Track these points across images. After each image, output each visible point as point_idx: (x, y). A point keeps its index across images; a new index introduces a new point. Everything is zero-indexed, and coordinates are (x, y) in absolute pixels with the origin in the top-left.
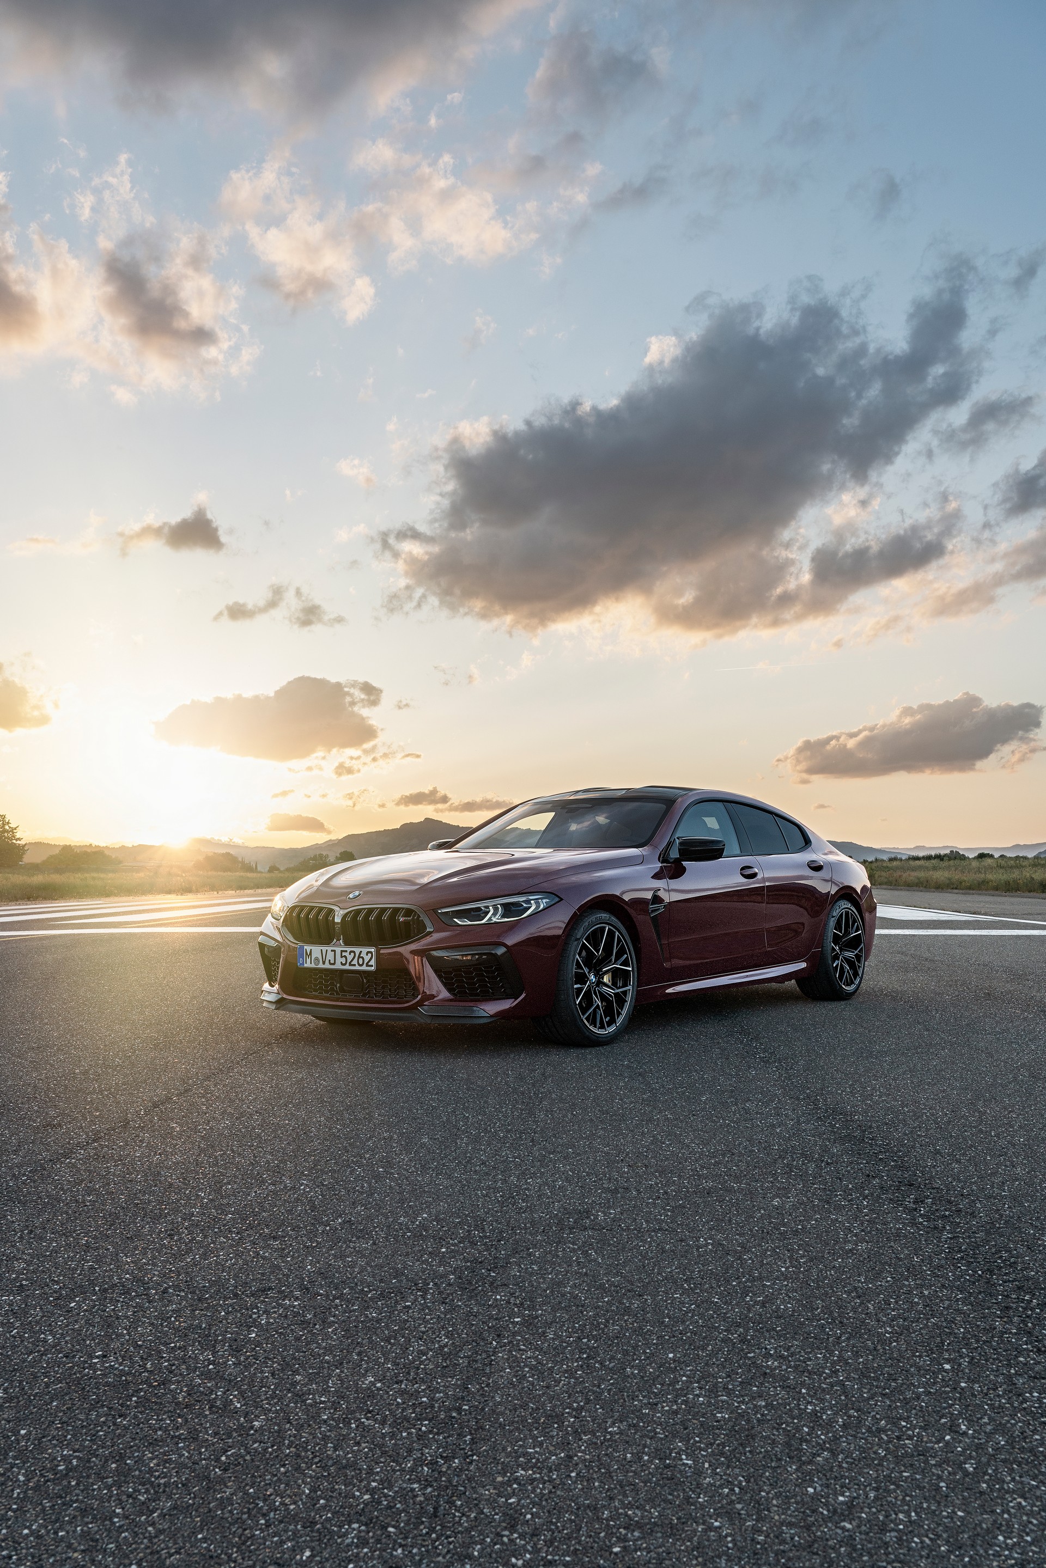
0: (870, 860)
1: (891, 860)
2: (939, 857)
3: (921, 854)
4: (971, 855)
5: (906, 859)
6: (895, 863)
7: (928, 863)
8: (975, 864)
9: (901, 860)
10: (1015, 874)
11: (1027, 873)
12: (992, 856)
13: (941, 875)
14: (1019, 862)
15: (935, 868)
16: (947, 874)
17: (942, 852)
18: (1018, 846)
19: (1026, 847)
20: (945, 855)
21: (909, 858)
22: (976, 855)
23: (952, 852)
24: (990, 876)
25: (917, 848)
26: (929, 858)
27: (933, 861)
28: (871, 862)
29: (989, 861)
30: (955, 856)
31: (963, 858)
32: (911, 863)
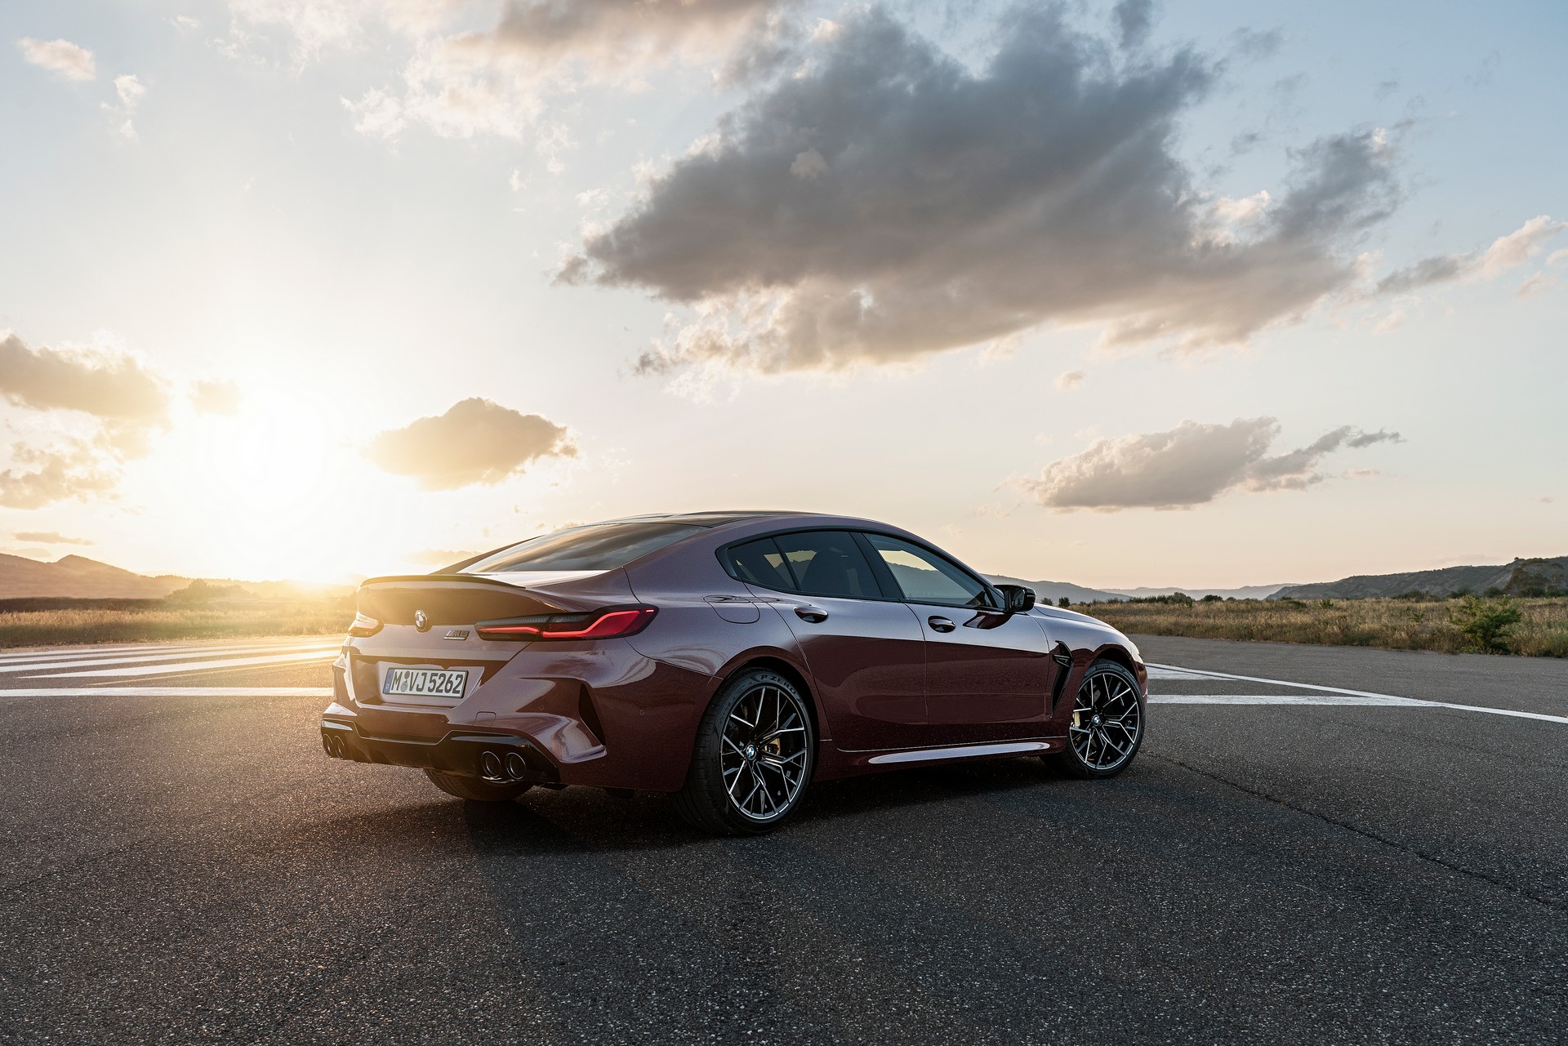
0: (1087, 603)
1: (1111, 602)
2: (1162, 600)
3: (1143, 596)
4: (1197, 598)
5: (1127, 602)
6: (1115, 606)
7: (1150, 606)
8: (1201, 608)
9: (1122, 602)
10: (1248, 620)
11: (1262, 619)
12: (1219, 599)
13: (1164, 620)
14: (1251, 606)
15: (1158, 612)
16: (1172, 619)
17: (1167, 595)
18: (1247, 588)
19: (1256, 589)
20: (1170, 597)
21: (1131, 601)
22: (1203, 597)
23: (1176, 594)
24: (1219, 622)
25: (1140, 589)
26: (1152, 600)
27: (1156, 604)
28: (1089, 605)
29: (1219, 604)
30: (1180, 599)
31: (1189, 601)
32: (1135, 606)
